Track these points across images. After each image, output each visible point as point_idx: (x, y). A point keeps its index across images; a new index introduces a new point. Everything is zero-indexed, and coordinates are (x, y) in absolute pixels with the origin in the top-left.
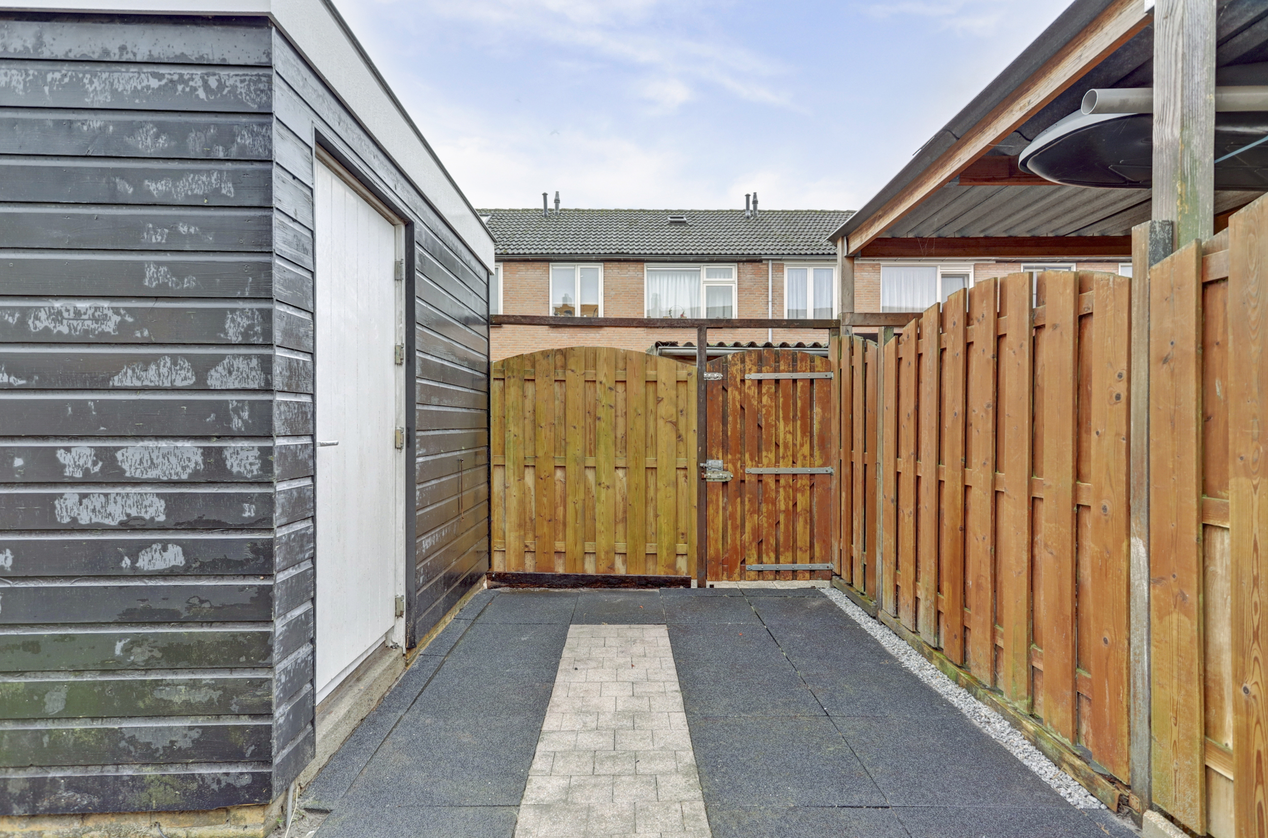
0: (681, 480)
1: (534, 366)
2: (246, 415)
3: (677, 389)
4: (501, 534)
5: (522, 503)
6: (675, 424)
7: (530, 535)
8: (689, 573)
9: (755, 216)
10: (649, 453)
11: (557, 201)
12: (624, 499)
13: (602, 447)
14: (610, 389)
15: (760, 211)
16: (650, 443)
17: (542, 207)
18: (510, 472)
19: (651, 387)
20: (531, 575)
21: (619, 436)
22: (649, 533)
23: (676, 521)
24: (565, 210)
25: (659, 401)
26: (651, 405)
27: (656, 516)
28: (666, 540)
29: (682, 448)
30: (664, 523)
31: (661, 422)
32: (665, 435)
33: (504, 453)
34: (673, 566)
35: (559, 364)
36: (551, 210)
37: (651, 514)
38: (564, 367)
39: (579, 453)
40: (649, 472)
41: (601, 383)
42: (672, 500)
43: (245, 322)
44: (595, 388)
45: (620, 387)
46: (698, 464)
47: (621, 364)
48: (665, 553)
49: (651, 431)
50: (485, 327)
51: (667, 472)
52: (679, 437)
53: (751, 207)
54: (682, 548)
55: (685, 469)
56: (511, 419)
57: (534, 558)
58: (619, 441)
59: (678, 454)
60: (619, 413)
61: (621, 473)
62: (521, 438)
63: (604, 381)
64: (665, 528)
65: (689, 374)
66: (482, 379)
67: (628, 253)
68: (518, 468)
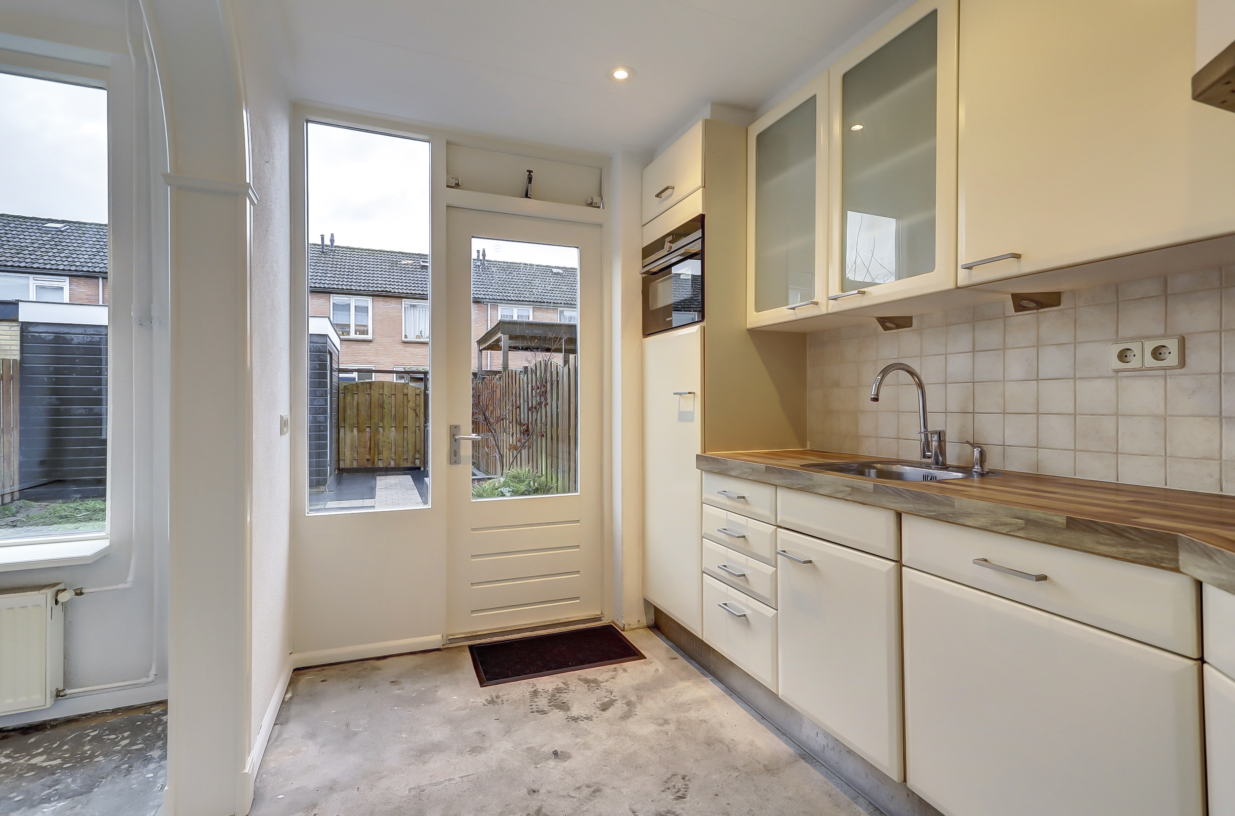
0: (417, 431)
1: (358, 388)
2: (321, 410)
3: (416, 397)
4: (343, 453)
5: (352, 441)
6: (415, 410)
7: (356, 453)
8: (420, 465)
9: (483, 264)
10: (405, 421)
11: (332, 241)
12: (395, 438)
13: (386, 419)
14: (389, 397)
15: (487, 261)
16: (405, 417)
17: (320, 243)
18: (347, 429)
19: (406, 397)
20: (355, 468)
21: (393, 414)
22: (404, 451)
23: (415, 446)
24: (338, 247)
25: (408, 401)
26: (405, 403)
27: (407, 444)
28: (411, 454)
29: (418, 419)
30: (411, 447)
31: (409, 409)
32: (411, 414)
33: (345, 422)
34: (414, 462)
35: (368, 387)
36: (327, 246)
37: (406, 444)
38: (370, 388)
39: (376, 421)
40: (405, 428)
41: (385, 395)
42: (414, 439)
43: (321, 392)
44: (383, 396)
45: (393, 397)
46: (424, 425)
47: (393, 388)
48: (411, 458)
49: (406, 412)
50: (337, 373)
51: (411, 428)
52: (416, 415)
53: (481, 258)
54: (417, 456)
55: (419, 427)
56: (348, 409)
57: (357, 462)
58: (393, 416)
59: (416, 421)
60: (393, 406)
61: (393, 429)
62: (352, 416)
63: (387, 394)
64: (411, 449)
65: (421, 392)
66: (336, 393)
67: (390, 292)
68: (351, 427)
